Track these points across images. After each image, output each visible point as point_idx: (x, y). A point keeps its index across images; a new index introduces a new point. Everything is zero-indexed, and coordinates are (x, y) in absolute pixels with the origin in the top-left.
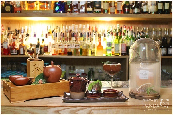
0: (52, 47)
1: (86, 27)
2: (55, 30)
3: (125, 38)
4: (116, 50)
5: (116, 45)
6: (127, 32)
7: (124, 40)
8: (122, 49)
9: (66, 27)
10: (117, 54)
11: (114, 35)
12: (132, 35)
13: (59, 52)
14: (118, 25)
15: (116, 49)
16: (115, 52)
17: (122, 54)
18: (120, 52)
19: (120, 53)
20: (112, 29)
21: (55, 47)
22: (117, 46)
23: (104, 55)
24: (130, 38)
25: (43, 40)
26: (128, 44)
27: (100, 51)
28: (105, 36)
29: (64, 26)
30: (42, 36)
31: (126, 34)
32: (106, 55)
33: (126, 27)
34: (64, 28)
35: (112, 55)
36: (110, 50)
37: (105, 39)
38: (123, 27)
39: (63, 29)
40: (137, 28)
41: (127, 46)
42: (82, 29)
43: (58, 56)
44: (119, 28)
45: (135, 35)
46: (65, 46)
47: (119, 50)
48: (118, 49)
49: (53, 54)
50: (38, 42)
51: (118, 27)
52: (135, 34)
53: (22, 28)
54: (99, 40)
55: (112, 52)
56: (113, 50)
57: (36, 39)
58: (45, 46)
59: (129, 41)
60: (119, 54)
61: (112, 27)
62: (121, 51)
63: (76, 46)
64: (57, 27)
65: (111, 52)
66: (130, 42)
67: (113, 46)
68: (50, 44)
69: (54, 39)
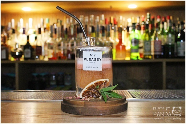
0: (48, 48)
1: (100, 18)
2: (55, 25)
3: (159, 33)
4: (145, 51)
5: (146, 43)
6: (163, 23)
7: (158, 35)
8: (155, 49)
9: (71, 21)
10: (147, 57)
11: (142, 29)
12: (170, 28)
13: (58, 56)
14: (148, 14)
15: (146, 49)
16: (144, 54)
17: (155, 56)
18: (153, 54)
19: (152, 56)
20: (140, 20)
21: (52, 48)
22: (148, 44)
23: (128, 59)
24: (166, 31)
25: (36, 38)
26: (164, 41)
28: (128, 31)
29: (68, 19)
30: (35, 33)
31: (161, 26)
32: (131, 59)
33: (160, 17)
34: (68, 21)
35: (139, 58)
36: (136, 51)
37: (128, 35)
38: (155, 18)
39: (67, 23)
40: (178, 19)
41: (163, 44)
43: (57, 61)
44: (149, 19)
45: (175, 27)
46: (68, 46)
47: (150, 51)
48: (149, 49)
49: (49, 59)
50: (28, 41)
51: (148, 17)
52: (174, 25)
53: (8, 24)
54: (120, 35)
55: (141, 54)
56: (141, 51)
57: (25, 36)
58: (37, 47)
59: (166, 36)
60: (150, 57)
61: (139, 18)
62: (155, 52)
64: (58, 20)
65: (138, 54)
66: (168, 37)
67: (141, 45)
68: (46, 43)
69: (51, 36)
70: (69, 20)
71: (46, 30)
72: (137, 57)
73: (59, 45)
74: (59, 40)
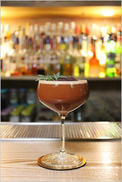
0: (11, 62)
1: (70, 27)
13: (22, 71)
21: (14, 62)
23: (102, 75)
27: (95, 68)
32: (106, 76)
35: (116, 75)
36: (112, 66)
37: (103, 47)
39: (31, 30)
42: (63, 31)
43: (20, 77)
46: (33, 59)
49: (12, 75)
55: (117, 70)
56: (118, 66)
63: (52, 59)
64: (20, 27)
65: (114, 70)
67: (117, 59)
68: (7, 56)
69: (14, 48)
70: (33, 28)
71: (7, 39)
72: (113, 74)
73: (23, 59)
74: (22, 52)
